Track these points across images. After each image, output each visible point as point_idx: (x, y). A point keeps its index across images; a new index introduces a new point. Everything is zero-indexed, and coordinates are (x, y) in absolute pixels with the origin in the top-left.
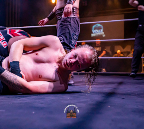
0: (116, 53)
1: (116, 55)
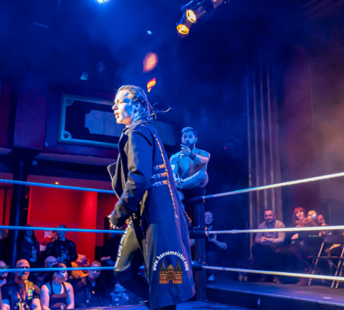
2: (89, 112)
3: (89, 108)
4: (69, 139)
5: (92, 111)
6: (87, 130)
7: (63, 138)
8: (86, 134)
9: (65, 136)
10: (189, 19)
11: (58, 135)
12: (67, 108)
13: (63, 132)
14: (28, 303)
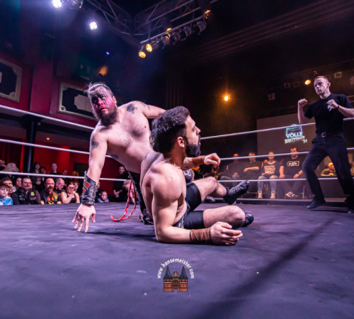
0: (327, 167)
1: (328, 170)
2: (77, 95)
3: (77, 93)
4: (65, 111)
5: (79, 96)
6: (76, 107)
7: (60, 110)
8: (74, 109)
9: (62, 109)
10: (147, 49)
11: (58, 108)
12: (64, 91)
13: (61, 106)
14: (56, 203)
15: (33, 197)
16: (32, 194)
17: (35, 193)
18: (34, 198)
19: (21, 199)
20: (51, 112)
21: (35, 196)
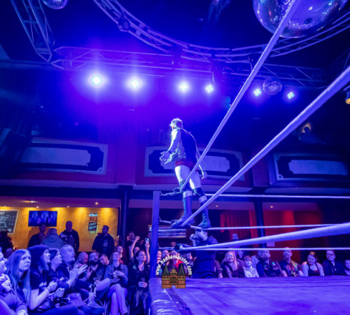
2: (290, 161)
3: (290, 159)
4: (282, 179)
5: (293, 161)
6: (291, 172)
7: (278, 179)
8: (291, 175)
9: (279, 177)
11: (276, 177)
12: (278, 162)
13: (278, 175)
14: (297, 272)
15: (275, 267)
16: (274, 264)
17: (276, 263)
18: (277, 269)
19: (266, 269)
20: (271, 183)
21: (277, 266)
